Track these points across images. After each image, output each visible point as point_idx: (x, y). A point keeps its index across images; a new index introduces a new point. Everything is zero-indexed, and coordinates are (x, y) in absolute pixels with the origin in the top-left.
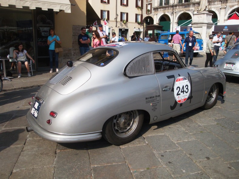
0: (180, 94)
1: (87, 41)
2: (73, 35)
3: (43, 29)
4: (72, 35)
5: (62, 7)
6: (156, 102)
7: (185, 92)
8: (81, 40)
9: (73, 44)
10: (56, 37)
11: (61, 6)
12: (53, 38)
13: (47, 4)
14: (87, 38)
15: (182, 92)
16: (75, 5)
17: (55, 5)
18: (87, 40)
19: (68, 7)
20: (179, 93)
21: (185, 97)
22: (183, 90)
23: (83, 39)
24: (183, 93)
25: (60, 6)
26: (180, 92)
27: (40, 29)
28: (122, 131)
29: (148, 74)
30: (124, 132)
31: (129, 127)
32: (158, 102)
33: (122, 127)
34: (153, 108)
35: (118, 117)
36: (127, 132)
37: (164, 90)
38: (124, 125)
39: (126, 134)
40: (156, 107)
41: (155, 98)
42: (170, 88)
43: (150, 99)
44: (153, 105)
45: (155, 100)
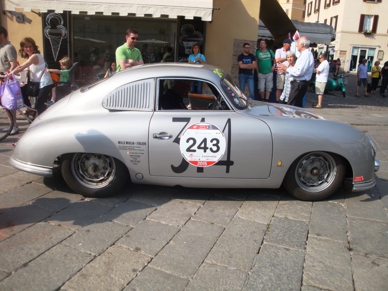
0: (195, 151)
1: (250, 64)
2: (234, 55)
3: (188, 44)
4: (231, 55)
5: (199, 12)
6: (138, 152)
7: (208, 151)
8: (241, 62)
9: (233, 68)
10: (201, 56)
11: (196, 12)
12: (196, 57)
13: (176, 10)
14: (252, 61)
15: (199, 147)
16: (219, 9)
17: (189, 10)
18: (252, 63)
19: (209, 13)
20: (192, 149)
21: (208, 158)
22: (203, 146)
23: (243, 62)
24: (205, 151)
25: (196, 10)
26: (195, 148)
27: (183, 44)
28: (90, 179)
29: (141, 109)
30: (94, 182)
31: (103, 177)
32: (142, 152)
33: (91, 174)
34: (132, 159)
35: (84, 159)
36: (101, 183)
37: (156, 137)
38: (94, 171)
39: (97, 185)
40: (138, 159)
41: (135, 145)
42: (170, 137)
43: (126, 145)
44: (132, 154)
45: (135, 148)
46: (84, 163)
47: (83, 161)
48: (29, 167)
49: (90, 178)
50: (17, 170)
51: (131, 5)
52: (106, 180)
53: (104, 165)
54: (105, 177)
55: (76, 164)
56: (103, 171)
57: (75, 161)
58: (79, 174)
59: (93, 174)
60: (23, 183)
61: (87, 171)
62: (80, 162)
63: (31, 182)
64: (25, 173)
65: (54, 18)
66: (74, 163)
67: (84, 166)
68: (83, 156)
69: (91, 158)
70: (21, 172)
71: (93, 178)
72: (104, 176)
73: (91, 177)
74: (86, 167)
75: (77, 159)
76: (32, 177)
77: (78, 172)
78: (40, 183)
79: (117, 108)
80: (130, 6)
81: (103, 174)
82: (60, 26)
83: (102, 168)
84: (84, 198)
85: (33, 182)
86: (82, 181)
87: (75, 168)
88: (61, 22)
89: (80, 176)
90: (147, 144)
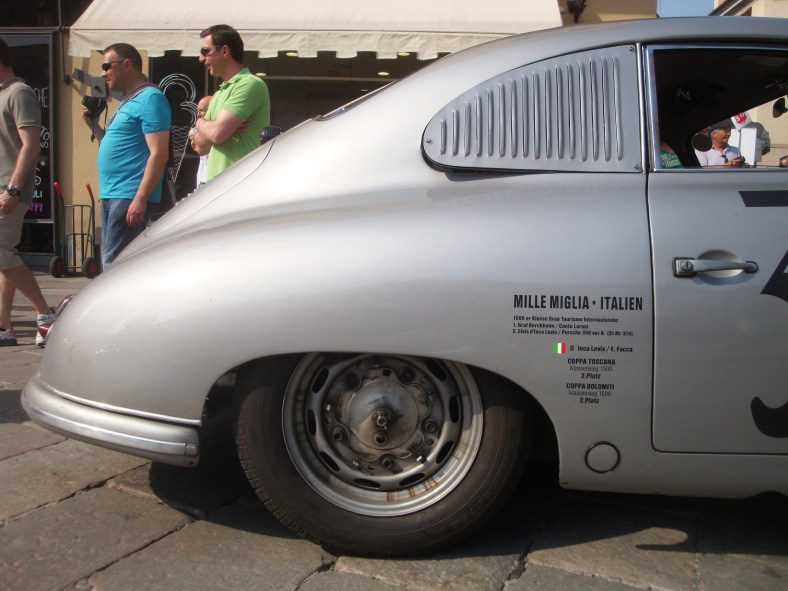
28: (361, 475)
29: (591, 164)
30: (374, 486)
31: (420, 466)
32: (624, 342)
33: (366, 450)
34: (576, 378)
35: (339, 386)
36: (405, 493)
37: (688, 273)
38: (380, 441)
39: (389, 500)
40: (605, 378)
41: (594, 311)
42: (750, 270)
43: (549, 312)
44: (577, 354)
45: (593, 326)
46: (336, 404)
47: (333, 392)
48: (97, 421)
49: (359, 469)
50: (57, 437)
51: (365, 34)
52: (430, 476)
53: (423, 410)
54: (428, 465)
55: (300, 406)
56: (417, 436)
57: (298, 391)
58: (311, 454)
59: (375, 452)
60: (74, 485)
61: (346, 436)
62: (316, 399)
63: (101, 484)
64: (82, 445)
65: (173, 86)
66: (296, 401)
67: (338, 416)
68: (333, 371)
69: (369, 383)
70: (71, 443)
71: (370, 471)
72: (423, 461)
73: (365, 464)
74: (344, 419)
75: (304, 387)
76: (108, 463)
77: (306, 445)
78: (137, 486)
79: (487, 162)
80: (362, 36)
81: (419, 451)
82: (188, 102)
83: (413, 422)
84: (329, 558)
85: (111, 484)
86: (326, 481)
87: (295, 424)
88: (190, 94)
89: (317, 463)
90: (646, 304)
